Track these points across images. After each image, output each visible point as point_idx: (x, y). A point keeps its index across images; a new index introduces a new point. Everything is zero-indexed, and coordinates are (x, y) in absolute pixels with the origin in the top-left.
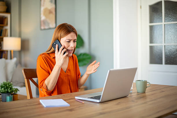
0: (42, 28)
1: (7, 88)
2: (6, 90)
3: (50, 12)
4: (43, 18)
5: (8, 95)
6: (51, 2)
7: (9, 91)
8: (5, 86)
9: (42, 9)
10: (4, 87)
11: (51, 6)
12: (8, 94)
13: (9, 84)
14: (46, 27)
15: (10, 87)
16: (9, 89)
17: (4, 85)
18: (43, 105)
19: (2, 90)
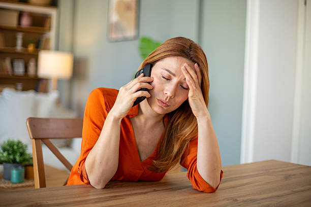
0: (114, 36)
1: (14, 152)
3: (128, 7)
4: (114, 18)
8: (11, 149)
10: (8, 151)
12: (15, 165)
13: (19, 146)
14: (120, 36)
16: (18, 154)
17: (8, 148)
19: (3, 157)
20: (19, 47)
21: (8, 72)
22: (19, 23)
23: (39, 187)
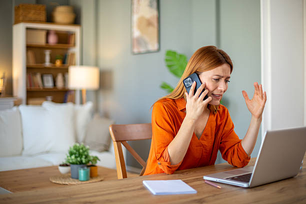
1: (80, 155)
2: (79, 159)
4: (137, 33)
5: (83, 167)
6: (151, 6)
7: (84, 161)
8: (78, 153)
9: (135, 18)
10: (75, 154)
11: (151, 14)
12: (82, 165)
13: (84, 149)
15: (86, 153)
16: (84, 157)
17: (75, 151)
18: (149, 191)
19: (72, 159)
20: (48, 64)
21: (39, 86)
22: (47, 42)
23: (122, 178)
